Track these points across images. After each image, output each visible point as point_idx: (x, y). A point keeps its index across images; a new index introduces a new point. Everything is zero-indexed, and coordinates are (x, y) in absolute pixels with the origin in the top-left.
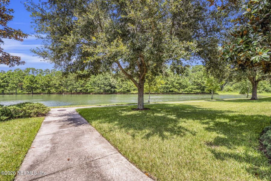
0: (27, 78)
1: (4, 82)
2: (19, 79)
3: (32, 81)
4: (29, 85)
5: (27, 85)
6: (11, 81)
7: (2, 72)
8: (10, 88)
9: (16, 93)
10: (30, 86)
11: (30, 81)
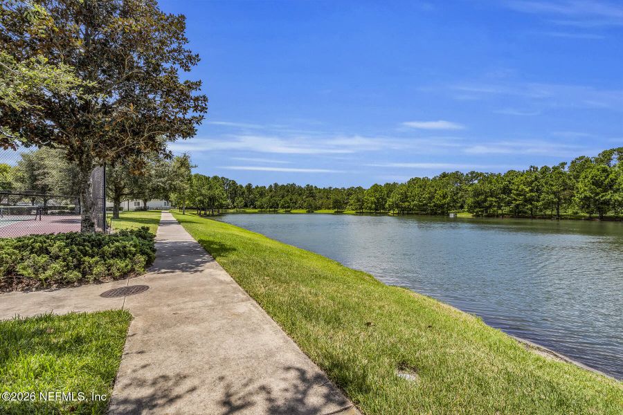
0: (586, 177)
1: (531, 191)
2: (564, 181)
3: (597, 183)
4: (588, 194)
5: (583, 195)
6: (545, 189)
7: (532, 169)
8: (543, 204)
9: (558, 215)
10: (591, 197)
11: (593, 184)
